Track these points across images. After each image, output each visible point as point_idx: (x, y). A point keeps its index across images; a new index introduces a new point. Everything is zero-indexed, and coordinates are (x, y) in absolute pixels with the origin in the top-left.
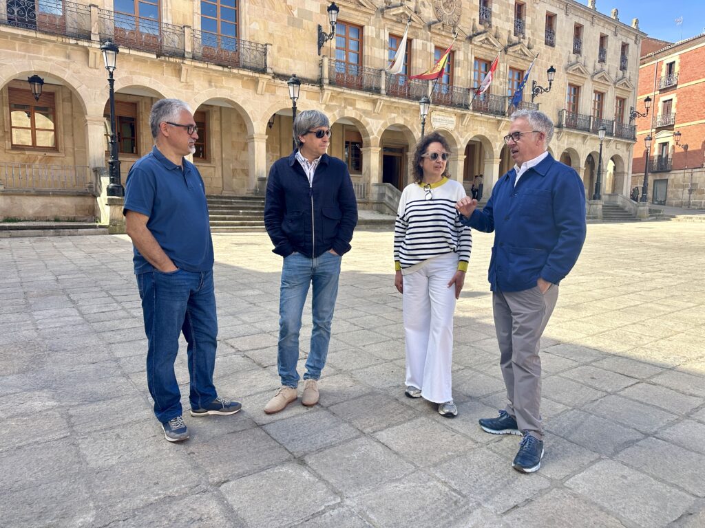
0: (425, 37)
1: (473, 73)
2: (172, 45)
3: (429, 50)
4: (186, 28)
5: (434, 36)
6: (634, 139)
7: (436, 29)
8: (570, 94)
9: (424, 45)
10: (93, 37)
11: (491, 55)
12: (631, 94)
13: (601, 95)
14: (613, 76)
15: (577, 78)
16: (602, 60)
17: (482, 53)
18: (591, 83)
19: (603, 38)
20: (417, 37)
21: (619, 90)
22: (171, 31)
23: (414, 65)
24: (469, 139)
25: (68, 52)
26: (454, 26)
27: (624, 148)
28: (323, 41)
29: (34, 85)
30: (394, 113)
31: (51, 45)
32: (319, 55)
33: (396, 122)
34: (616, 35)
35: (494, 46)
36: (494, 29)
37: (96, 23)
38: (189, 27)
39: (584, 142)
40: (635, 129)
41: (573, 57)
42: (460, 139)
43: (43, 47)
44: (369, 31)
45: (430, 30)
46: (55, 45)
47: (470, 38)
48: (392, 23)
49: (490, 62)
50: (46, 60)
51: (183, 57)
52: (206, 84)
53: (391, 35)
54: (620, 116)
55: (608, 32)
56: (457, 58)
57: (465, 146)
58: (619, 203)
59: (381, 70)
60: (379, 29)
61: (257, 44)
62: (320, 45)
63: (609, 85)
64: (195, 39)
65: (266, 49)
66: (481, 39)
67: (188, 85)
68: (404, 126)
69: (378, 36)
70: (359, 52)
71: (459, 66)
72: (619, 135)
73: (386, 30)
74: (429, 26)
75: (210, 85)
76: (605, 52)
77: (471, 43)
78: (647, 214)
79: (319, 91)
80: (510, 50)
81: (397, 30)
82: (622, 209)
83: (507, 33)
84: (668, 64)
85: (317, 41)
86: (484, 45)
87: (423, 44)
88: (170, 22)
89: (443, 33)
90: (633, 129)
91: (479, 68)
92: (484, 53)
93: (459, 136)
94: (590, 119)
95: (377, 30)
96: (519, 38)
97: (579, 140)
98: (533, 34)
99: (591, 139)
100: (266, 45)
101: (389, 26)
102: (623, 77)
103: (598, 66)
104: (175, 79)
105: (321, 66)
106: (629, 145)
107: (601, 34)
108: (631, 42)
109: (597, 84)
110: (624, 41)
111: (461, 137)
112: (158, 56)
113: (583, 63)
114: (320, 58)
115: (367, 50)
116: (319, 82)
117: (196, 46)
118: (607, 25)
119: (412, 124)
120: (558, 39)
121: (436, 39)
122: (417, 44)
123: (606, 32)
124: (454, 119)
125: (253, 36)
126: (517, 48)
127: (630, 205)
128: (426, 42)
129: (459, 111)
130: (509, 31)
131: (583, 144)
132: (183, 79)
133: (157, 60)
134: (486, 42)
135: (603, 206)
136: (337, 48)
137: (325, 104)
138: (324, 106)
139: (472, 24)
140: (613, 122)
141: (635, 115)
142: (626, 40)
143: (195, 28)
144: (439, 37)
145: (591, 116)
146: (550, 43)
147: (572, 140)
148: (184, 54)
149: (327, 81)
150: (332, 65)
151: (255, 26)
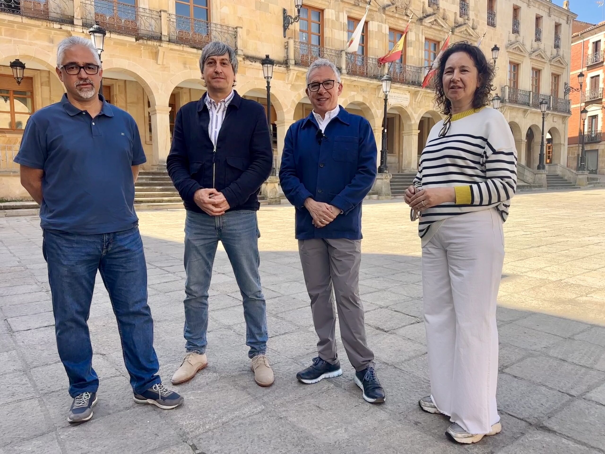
0: (380, 19)
1: (423, 52)
2: (150, 29)
3: (384, 31)
4: (162, 12)
5: (388, 18)
6: (569, 112)
7: (390, 11)
8: (510, 71)
9: (380, 27)
10: (76, 22)
11: (440, 36)
12: (564, 70)
13: (537, 72)
14: (549, 54)
15: (516, 56)
16: (538, 39)
17: (432, 34)
18: (529, 61)
19: (538, 18)
20: (373, 20)
21: (553, 67)
22: (148, 15)
23: (371, 46)
24: (422, 116)
25: (51, 37)
26: (406, 9)
27: (560, 121)
28: (289, 24)
29: (17, 69)
30: (354, 91)
31: (35, 30)
32: (285, 37)
33: (356, 100)
34: (550, 16)
35: (442, 27)
36: (441, 11)
37: (79, 8)
38: (165, 11)
39: (525, 116)
40: (569, 103)
41: (513, 37)
42: (414, 115)
43: (27, 32)
44: (329, 14)
45: (384, 13)
46: (38, 30)
47: (421, 20)
48: (350, 6)
49: (439, 42)
50: (31, 44)
51: (160, 39)
52: (182, 66)
53: (349, 18)
54: (555, 90)
55: (543, 13)
56: (409, 39)
57: (418, 122)
58: (559, 173)
59: (342, 51)
60: (339, 12)
61: (228, 27)
62: (285, 28)
63: (545, 63)
64: (171, 23)
65: (236, 32)
66: (431, 20)
67: (164, 68)
68: (363, 104)
69: (337, 18)
70: (320, 34)
71: (411, 47)
72: (555, 109)
73: (345, 13)
74: (384, 8)
75: (185, 67)
76: (540, 32)
77: (422, 25)
78: (585, 182)
79: (286, 72)
80: (457, 30)
81: (355, 13)
82: (562, 178)
83: (453, 15)
84: (594, 43)
85: (283, 24)
86: (433, 26)
87: (378, 25)
88: (147, 7)
89: (397, 15)
90: (568, 103)
91: (429, 49)
92: (434, 34)
93: (413, 113)
94: (530, 94)
95: (337, 13)
96: (465, 20)
97: (520, 114)
98: (476, 15)
99: (531, 113)
100: (236, 28)
101: (347, 9)
102: (558, 55)
103: (535, 45)
104: (152, 61)
105: (286, 47)
106: (564, 118)
107: (537, 15)
108: (563, 22)
109: (534, 61)
110: (557, 21)
111: (415, 113)
112: (137, 40)
113: (521, 42)
114: (286, 40)
115: (327, 33)
116: (285, 63)
117: (172, 29)
118: (541, 7)
119: (370, 102)
120: (498, 20)
121: (390, 21)
122: (373, 26)
123: (541, 13)
124: (408, 96)
125: (224, 19)
126: (463, 28)
127: (569, 175)
128: (381, 24)
129: (412, 88)
130: (455, 13)
131: (524, 118)
132: (160, 62)
133: (135, 44)
134: (435, 23)
135: (547, 176)
136: (300, 31)
137: (291, 84)
138: (290, 86)
139: (422, 6)
140: (550, 97)
141: (569, 90)
142: (559, 20)
143: (170, 12)
144: (392, 19)
145: (530, 92)
146: (491, 24)
147: (514, 114)
148: (161, 38)
149: (292, 62)
150: (296, 46)
151: (225, 10)
